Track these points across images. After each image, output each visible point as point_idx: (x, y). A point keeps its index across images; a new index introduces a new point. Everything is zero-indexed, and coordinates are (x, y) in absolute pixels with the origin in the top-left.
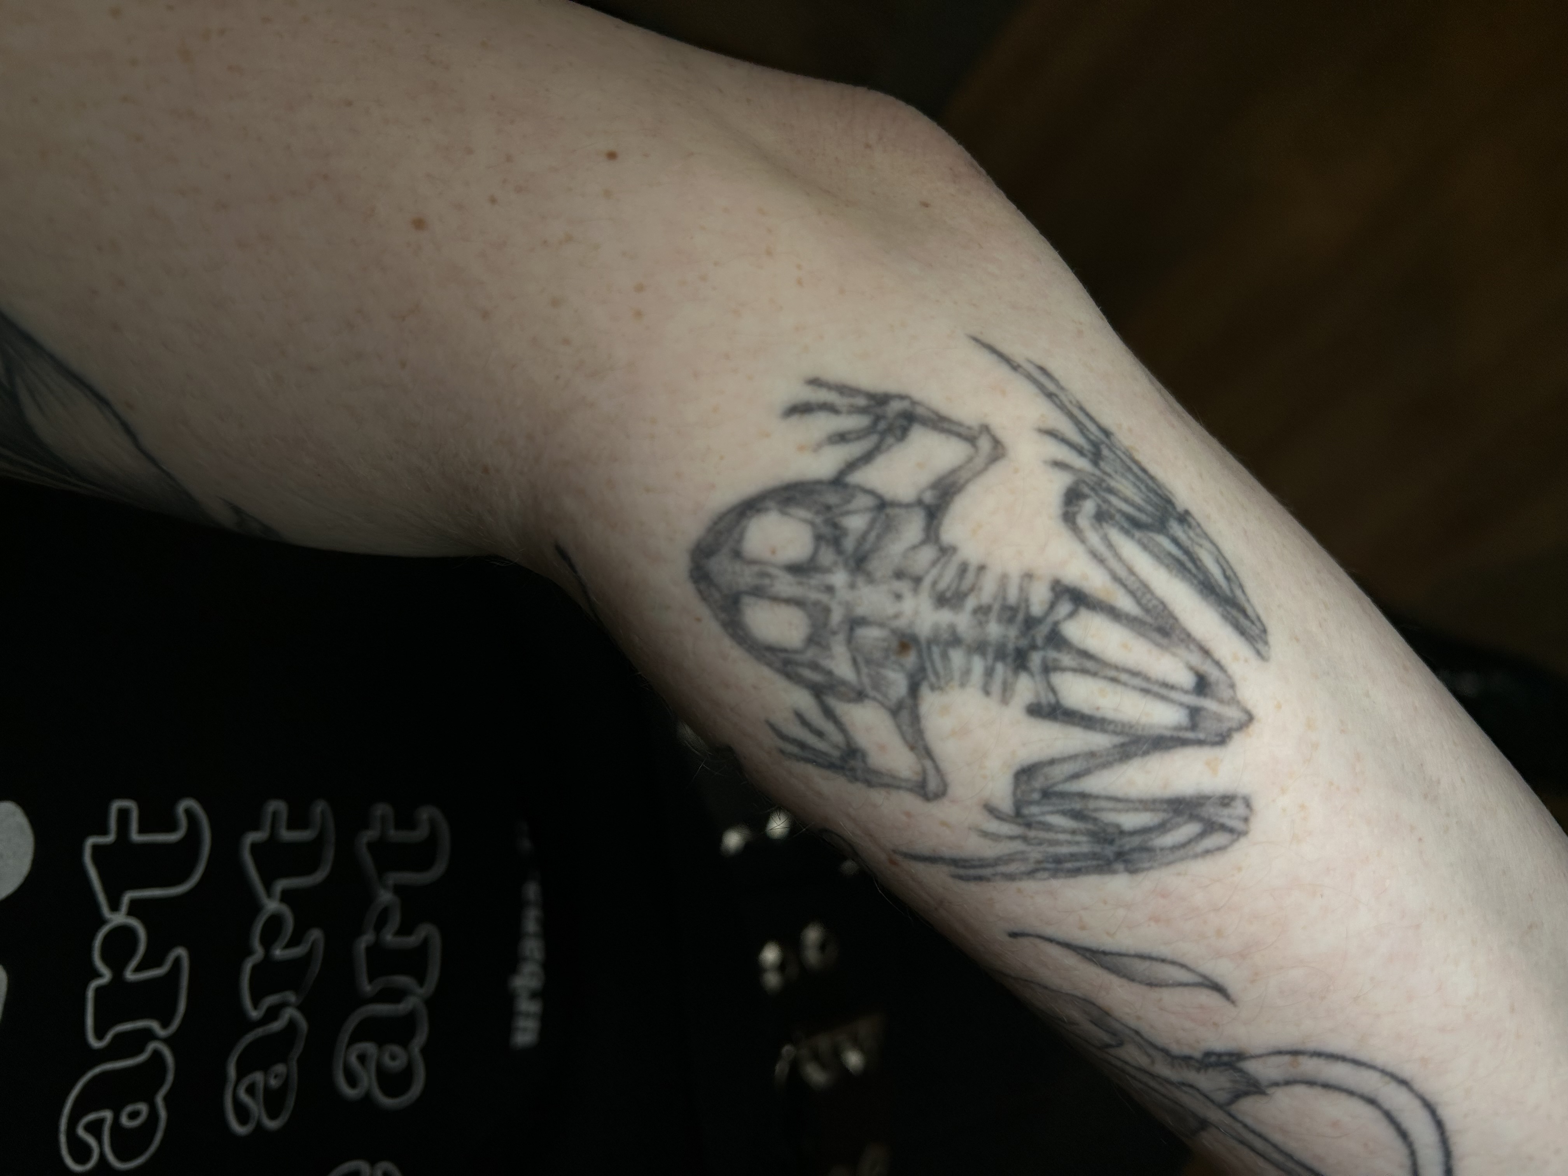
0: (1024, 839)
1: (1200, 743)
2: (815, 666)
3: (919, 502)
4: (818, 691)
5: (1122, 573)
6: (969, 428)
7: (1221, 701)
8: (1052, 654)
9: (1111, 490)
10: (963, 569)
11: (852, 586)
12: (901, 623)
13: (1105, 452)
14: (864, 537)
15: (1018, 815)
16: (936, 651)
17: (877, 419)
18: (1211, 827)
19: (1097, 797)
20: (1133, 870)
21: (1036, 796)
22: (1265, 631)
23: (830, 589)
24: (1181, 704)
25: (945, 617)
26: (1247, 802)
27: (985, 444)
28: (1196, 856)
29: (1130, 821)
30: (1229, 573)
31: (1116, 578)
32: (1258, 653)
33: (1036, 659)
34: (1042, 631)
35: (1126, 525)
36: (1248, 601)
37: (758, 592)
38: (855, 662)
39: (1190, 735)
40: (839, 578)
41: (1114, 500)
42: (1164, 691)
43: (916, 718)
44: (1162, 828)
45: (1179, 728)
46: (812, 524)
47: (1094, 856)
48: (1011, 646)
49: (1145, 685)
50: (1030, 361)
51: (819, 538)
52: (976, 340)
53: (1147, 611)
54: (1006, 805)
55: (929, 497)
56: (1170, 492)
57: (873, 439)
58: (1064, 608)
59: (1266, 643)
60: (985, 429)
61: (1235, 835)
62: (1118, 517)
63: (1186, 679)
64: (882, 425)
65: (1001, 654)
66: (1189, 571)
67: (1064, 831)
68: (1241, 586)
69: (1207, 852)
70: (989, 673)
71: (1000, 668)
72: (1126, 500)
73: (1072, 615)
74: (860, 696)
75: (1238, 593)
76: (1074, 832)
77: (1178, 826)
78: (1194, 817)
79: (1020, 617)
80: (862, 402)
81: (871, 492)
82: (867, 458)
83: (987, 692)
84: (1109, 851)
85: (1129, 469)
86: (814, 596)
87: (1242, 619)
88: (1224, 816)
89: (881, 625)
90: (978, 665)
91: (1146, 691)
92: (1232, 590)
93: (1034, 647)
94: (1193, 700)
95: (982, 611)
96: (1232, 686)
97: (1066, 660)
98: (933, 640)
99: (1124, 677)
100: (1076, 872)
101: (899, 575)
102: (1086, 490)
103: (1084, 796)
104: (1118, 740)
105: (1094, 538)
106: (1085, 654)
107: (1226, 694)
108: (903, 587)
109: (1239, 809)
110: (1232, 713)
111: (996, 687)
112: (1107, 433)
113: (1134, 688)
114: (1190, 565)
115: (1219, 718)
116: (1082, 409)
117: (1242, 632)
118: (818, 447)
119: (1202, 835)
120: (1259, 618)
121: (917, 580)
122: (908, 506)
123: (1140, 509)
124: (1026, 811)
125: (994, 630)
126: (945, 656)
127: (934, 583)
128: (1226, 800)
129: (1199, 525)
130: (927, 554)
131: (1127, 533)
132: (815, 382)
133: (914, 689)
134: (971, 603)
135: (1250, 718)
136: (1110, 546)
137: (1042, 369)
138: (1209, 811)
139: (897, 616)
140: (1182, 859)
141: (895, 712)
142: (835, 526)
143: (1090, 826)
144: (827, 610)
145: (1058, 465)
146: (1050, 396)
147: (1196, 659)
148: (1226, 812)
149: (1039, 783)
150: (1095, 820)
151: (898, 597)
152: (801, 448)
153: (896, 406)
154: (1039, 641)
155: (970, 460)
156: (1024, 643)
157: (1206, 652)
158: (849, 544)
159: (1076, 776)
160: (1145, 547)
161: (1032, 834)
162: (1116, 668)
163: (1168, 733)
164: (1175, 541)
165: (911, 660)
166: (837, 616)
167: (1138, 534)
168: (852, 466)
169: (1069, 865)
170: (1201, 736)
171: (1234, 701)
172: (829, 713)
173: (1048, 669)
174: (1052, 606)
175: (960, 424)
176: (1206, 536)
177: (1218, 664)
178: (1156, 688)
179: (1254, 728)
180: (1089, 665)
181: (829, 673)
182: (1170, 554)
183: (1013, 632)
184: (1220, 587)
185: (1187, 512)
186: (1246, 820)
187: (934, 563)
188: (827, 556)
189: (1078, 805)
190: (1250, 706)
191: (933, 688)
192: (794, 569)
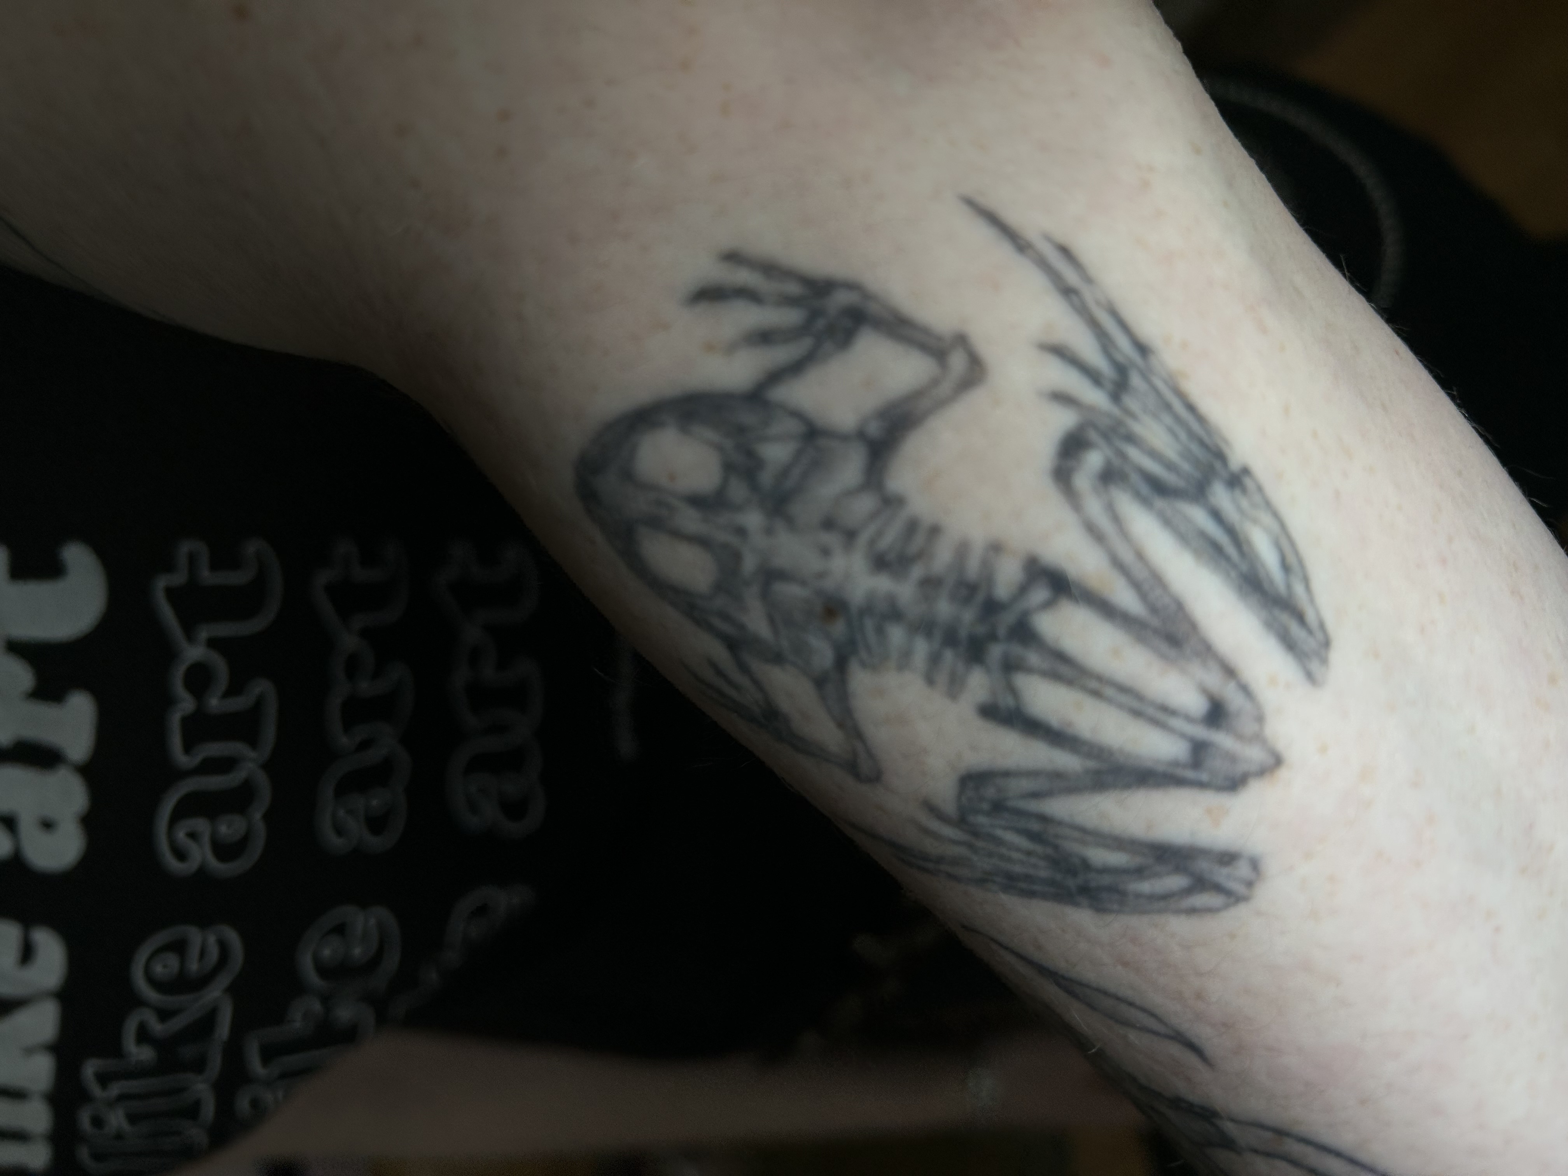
0: (970, 846)
1: (1201, 785)
2: (725, 617)
3: (861, 435)
4: (732, 645)
5: (1126, 555)
6: (939, 338)
7: (1240, 737)
8: (1016, 649)
9: (1131, 438)
10: (912, 527)
11: (769, 531)
12: (829, 585)
13: (1136, 380)
14: (785, 472)
15: (963, 821)
16: (869, 624)
17: (815, 314)
18: (1201, 884)
19: (1060, 823)
20: (1099, 908)
21: (985, 806)
22: (1327, 644)
23: (741, 532)
24: (1183, 736)
25: (883, 584)
26: (1255, 864)
27: (958, 362)
28: (1178, 912)
29: (1099, 856)
30: (1291, 559)
31: (1118, 564)
32: (1310, 677)
33: (996, 651)
34: (1007, 619)
35: (1145, 489)
36: (1312, 600)
37: (656, 523)
38: (772, 621)
39: (1190, 774)
40: (753, 519)
41: (1133, 453)
42: (1160, 716)
43: (844, 697)
44: (1139, 872)
45: (1176, 763)
46: (720, 448)
47: (1053, 883)
48: (963, 633)
49: (1135, 704)
50: (1048, 238)
51: (729, 468)
52: (971, 203)
53: (1153, 609)
54: (950, 808)
55: (874, 429)
56: (1224, 442)
57: (807, 343)
58: (1040, 594)
59: (1324, 661)
60: (961, 340)
61: (1234, 898)
62: (1135, 478)
63: (1197, 704)
64: (820, 323)
65: (951, 638)
66: (1228, 559)
67: (1018, 849)
68: (1306, 581)
69: (1192, 911)
70: (934, 660)
71: (948, 655)
72: (1154, 454)
73: (1048, 605)
74: (778, 659)
75: (1299, 589)
76: (1029, 853)
77: (1157, 875)
78: (1179, 869)
79: (980, 597)
80: (793, 288)
81: (797, 414)
82: (796, 368)
83: (930, 680)
84: (1072, 883)
85: (1168, 407)
86: (723, 537)
87: (1295, 628)
88: (1221, 875)
89: (803, 583)
90: (921, 648)
91: (1137, 714)
92: (1289, 586)
93: (993, 637)
94: (1201, 732)
95: (930, 584)
96: (1260, 719)
97: (1033, 658)
98: (868, 609)
99: (1109, 692)
100: (1031, 894)
101: (828, 524)
102: (1093, 437)
103: (1044, 819)
104: (1091, 764)
105: (1094, 507)
106: (1061, 657)
107: (1249, 728)
108: (831, 539)
109: (1243, 870)
110: (1253, 754)
111: (942, 678)
112: (1143, 349)
113: (1121, 706)
114: (1230, 550)
115: (1232, 758)
116: (1114, 313)
117: (1291, 646)
118: (731, 348)
119: (1188, 891)
120: (1322, 626)
121: (850, 535)
122: (844, 438)
123: (1170, 466)
124: (971, 819)
125: (944, 608)
126: (880, 631)
127: (872, 542)
128: (1228, 858)
129: (1260, 489)
130: (865, 504)
131: (1145, 502)
132: (733, 257)
133: (841, 663)
134: (917, 572)
135: (1277, 761)
136: (1116, 519)
137: (1065, 251)
138: (1203, 865)
139: (821, 575)
140: (1160, 911)
141: (820, 682)
142: (750, 454)
143: (1049, 851)
144: (737, 557)
145: (1058, 398)
146: (1068, 292)
147: (1213, 679)
148: (1225, 871)
149: (990, 792)
150: (1056, 847)
151: (826, 552)
152: (710, 348)
153: (842, 299)
154: (1002, 631)
155: (935, 382)
156: (981, 630)
157: (1230, 672)
158: (766, 478)
159: (1036, 795)
160: (1167, 522)
161: (980, 844)
162: (1099, 678)
163: (1161, 768)
164: (1217, 515)
165: (839, 628)
166: (749, 564)
167: (1160, 503)
168: (776, 376)
169: (1023, 885)
170: (1204, 777)
171: (1259, 738)
172: (744, 668)
173: (1010, 666)
174: (1023, 589)
175: (926, 331)
176: (1268, 505)
177: (1245, 689)
178: (1151, 711)
179: (1283, 773)
180: (1064, 670)
181: (742, 627)
182: (1203, 535)
183: (968, 616)
184: (1271, 582)
185: (1246, 471)
186: (1250, 884)
187: (874, 516)
188: (738, 491)
189: (1035, 826)
190: (1281, 746)
191: (864, 665)
192: (697, 501)
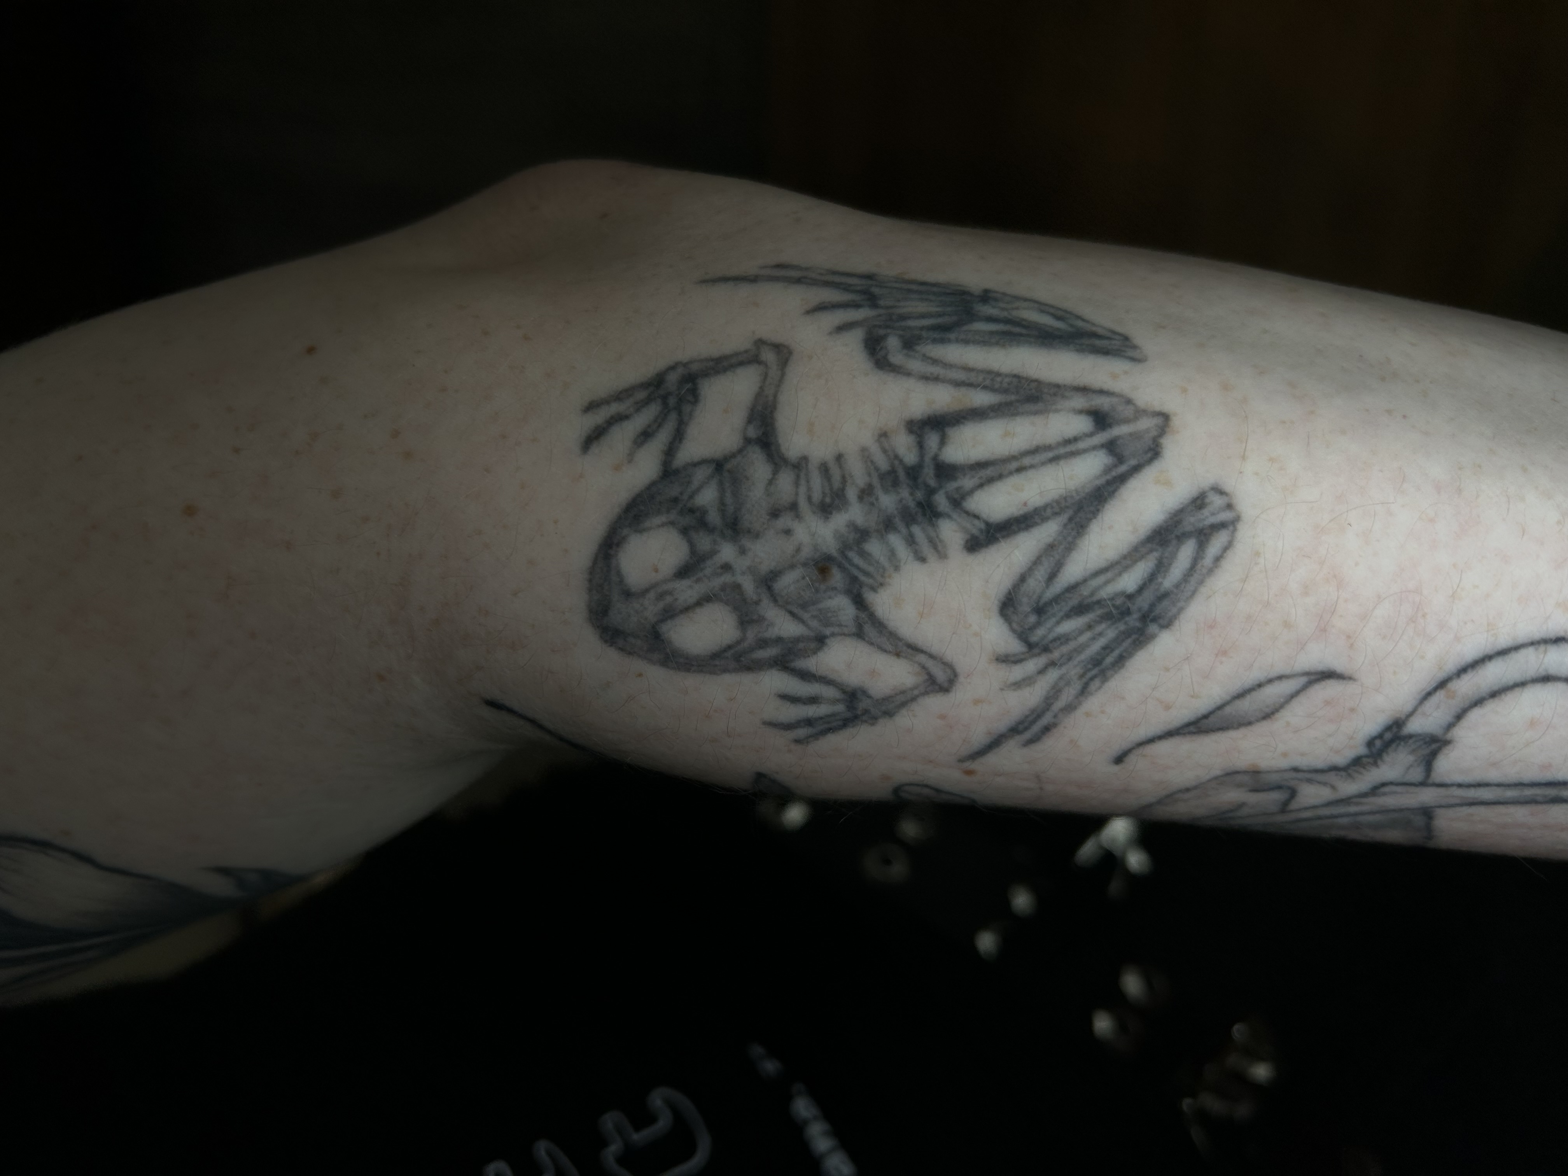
0: (1053, 664)
1: (1136, 469)
2: (763, 643)
3: (748, 441)
4: (783, 664)
5: (961, 376)
6: (746, 351)
7: (1127, 421)
8: (952, 486)
9: (903, 318)
10: (824, 469)
11: (743, 551)
12: (806, 552)
13: (878, 292)
14: (722, 503)
15: (1033, 648)
16: (851, 554)
17: (664, 398)
18: (1204, 535)
19: (1085, 581)
20: (1167, 625)
21: (1033, 619)
22: (1126, 338)
23: (727, 567)
24: (1094, 448)
25: (840, 520)
26: (1218, 490)
27: (769, 356)
28: (1211, 571)
29: (1129, 581)
30: (1060, 313)
31: (958, 384)
32: (1133, 359)
33: (941, 501)
34: (929, 475)
35: (936, 335)
36: (1094, 324)
37: (669, 614)
38: (792, 614)
39: (1123, 468)
40: (727, 552)
41: (911, 323)
42: (1069, 448)
43: (880, 625)
44: (1161, 567)
45: (1108, 470)
46: (672, 523)
47: (1126, 634)
48: (912, 505)
49: (1050, 455)
50: (765, 267)
51: (685, 531)
52: (705, 282)
53: (1006, 391)
54: (1015, 646)
55: (752, 433)
56: (959, 285)
57: (673, 416)
58: (932, 440)
59: (1135, 347)
60: (760, 343)
61: (1230, 525)
62: (924, 334)
63: (1083, 424)
64: (672, 401)
65: (909, 518)
66: (1021, 335)
67: (1081, 632)
68: (1079, 317)
69: (1218, 559)
70: (911, 541)
71: (916, 530)
72: (923, 316)
73: (943, 442)
74: (821, 641)
75: (1080, 324)
76: (1089, 627)
77: (1173, 556)
78: (1182, 538)
79: (901, 474)
80: (641, 395)
81: (702, 462)
82: (679, 436)
83: (923, 560)
84: (1133, 621)
85: (910, 291)
86: (717, 582)
87: (1098, 342)
88: (1208, 517)
89: (792, 567)
90: (896, 540)
91: (1055, 459)
92: (1072, 326)
93: (931, 492)
94: (1102, 437)
95: (865, 494)
96: (1129, 401)
97: (967, 482)
98: (845, 547)
99: (1027, 461)
100: (1121, 661)
101: (775, 514)
102: (882, 332)
103: (1072, 588)
104: (1064, 518)
105: (915, 365)
106: (981, 465)
107: (1128, 412)
108: (786, 521)
109: (1217, 501)
110: (1145, 424)
111: (926, 549)
112: (870, 277)
113: (1043, 464)
114: (1017, 330)
115: (1135, 436)
116: (835, 273)
117: (1106, 352)
118: (630, 457)
119: (1202, 546)
120: (1113, 332)
121: (794, 507)
122: (740, 451)
123: (939, 315)
124: (1034, 639)
125: (887, 501)
126: (863, 554)
127: (809, 499)
128: (1199, 502)
129: (1004, 294)
131: (943, 341)
132: (591, 407)
133: (859, 602)
134: (852, 494)
135: (1165, 418)
136: (935, 361)
137: (779, 266)
138: (1191, 522)
139: (798, 550)
140: (1201, 582)
141: (859, 634)
142: (692, 511)
143: (1099, 612)
144: (737, 587)
145: (842, 328)
146: (799, 281)
147: (1079, 402)
148: (1206, 512)
149: (1025, 606)
150: (1099, 602)
151: (788, 532)
152: (617, 468)
153: (673, 378)
154: (932, 483)
155: (765, 376)
156: (920, 495)
157: (1084, 390)
158: (714, 517)
159: (1052, 576)
160: (966, 342)
161: (1056, 655)
162: (1013, 458)
163: (1102, 481)
164: (990, 319)
165: (837, 578)
166: (748, 586)
167: (952, 336)
168: (670, 452)
169: (1109, 660)
170: (1133, 462)
171: (1140, 413)
172: (806, 676)
173: (957, 502)
174: (921, 445)
175: (736, 354)
176: (1017, 298)
177: (1101, 392)
178: (1062, 451)
179: (1175, 422)
180: (989, 472)
181: (779, 640)
182: (992, 333)
183: (905, 493)
184: (1058, 329)
185: (986, 291)
186: (1230, 506)
187: (797, 484)
188: (704, 542)
189: (1074, 601)
190: (1158, 408)
191: (874, 589)
192: (684, 572)
